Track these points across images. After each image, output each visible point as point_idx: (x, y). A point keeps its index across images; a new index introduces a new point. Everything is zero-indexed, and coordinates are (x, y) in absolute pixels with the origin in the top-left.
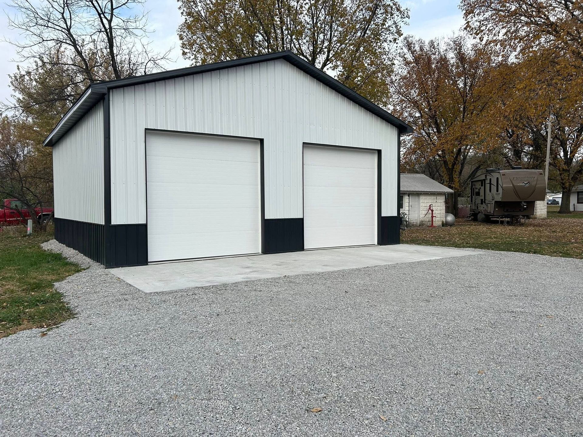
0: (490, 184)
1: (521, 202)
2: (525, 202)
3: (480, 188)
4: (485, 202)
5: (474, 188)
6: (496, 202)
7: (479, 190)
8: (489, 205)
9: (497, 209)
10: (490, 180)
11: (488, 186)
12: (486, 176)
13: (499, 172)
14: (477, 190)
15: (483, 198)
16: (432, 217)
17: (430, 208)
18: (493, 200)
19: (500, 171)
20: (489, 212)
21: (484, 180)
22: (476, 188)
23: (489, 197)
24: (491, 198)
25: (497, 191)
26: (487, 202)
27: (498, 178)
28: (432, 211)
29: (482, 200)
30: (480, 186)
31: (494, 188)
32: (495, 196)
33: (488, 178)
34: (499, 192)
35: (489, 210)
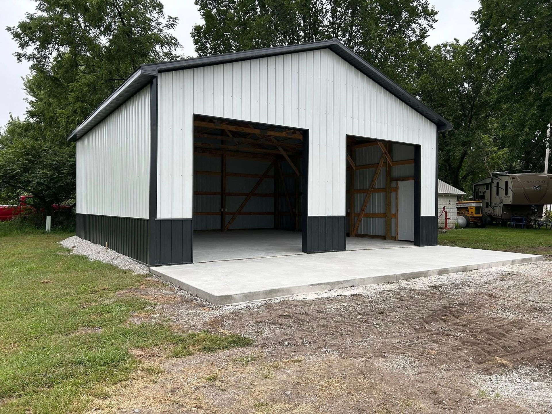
0: (498, 187)
1: (531, 206)
2: (535, 206)
3: (485, 192)
4: (491, 206)
5: (477, 192)
6: (504, 205)
7: (484, 193)
8: (496, 209)
9: (505, 213)
10: (498, 183)
11: (494, 190)
12: (492, 180)
13: (508, 176)
14: (482, 194)
15: (489, 201)
16: (446, 219)
17: (444, 210)
18: (500, 203)
19: (510, 175)
20: (496, 215)
21: (490, 184)
22: (480, 192)
23: (496, 200)
24: (499, 201)
25: (506, 194)
26: (493, 205)
27: (507, 182)
28: (446, 213)
29: (487, 204)
30: (485, 190)
31: (502, 192)
32: (504, 199)
33: (495, 181)
34: (508, 195)
35: (496, 213)
